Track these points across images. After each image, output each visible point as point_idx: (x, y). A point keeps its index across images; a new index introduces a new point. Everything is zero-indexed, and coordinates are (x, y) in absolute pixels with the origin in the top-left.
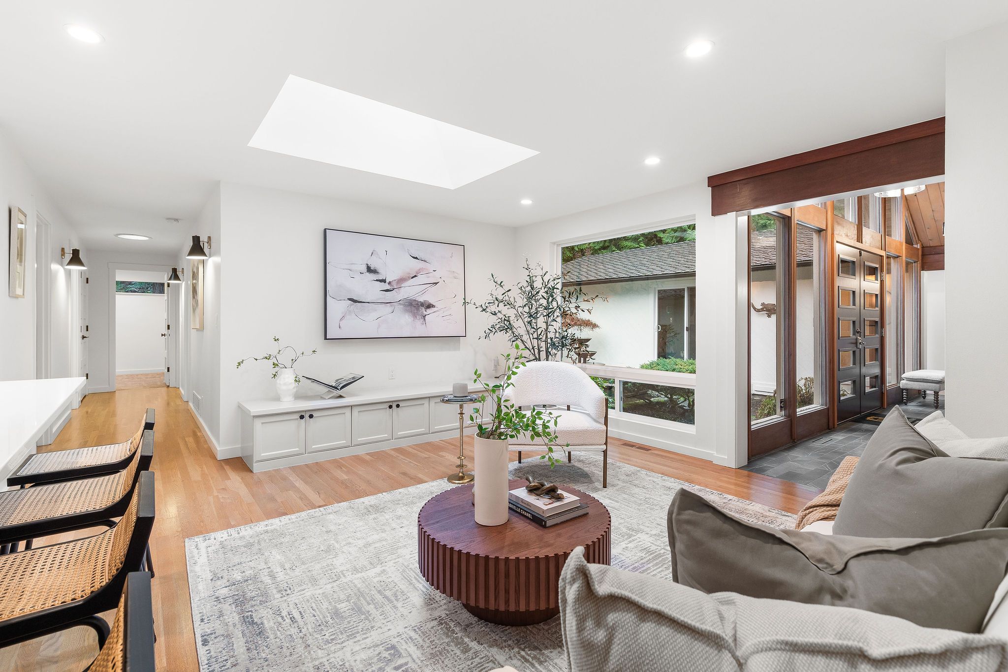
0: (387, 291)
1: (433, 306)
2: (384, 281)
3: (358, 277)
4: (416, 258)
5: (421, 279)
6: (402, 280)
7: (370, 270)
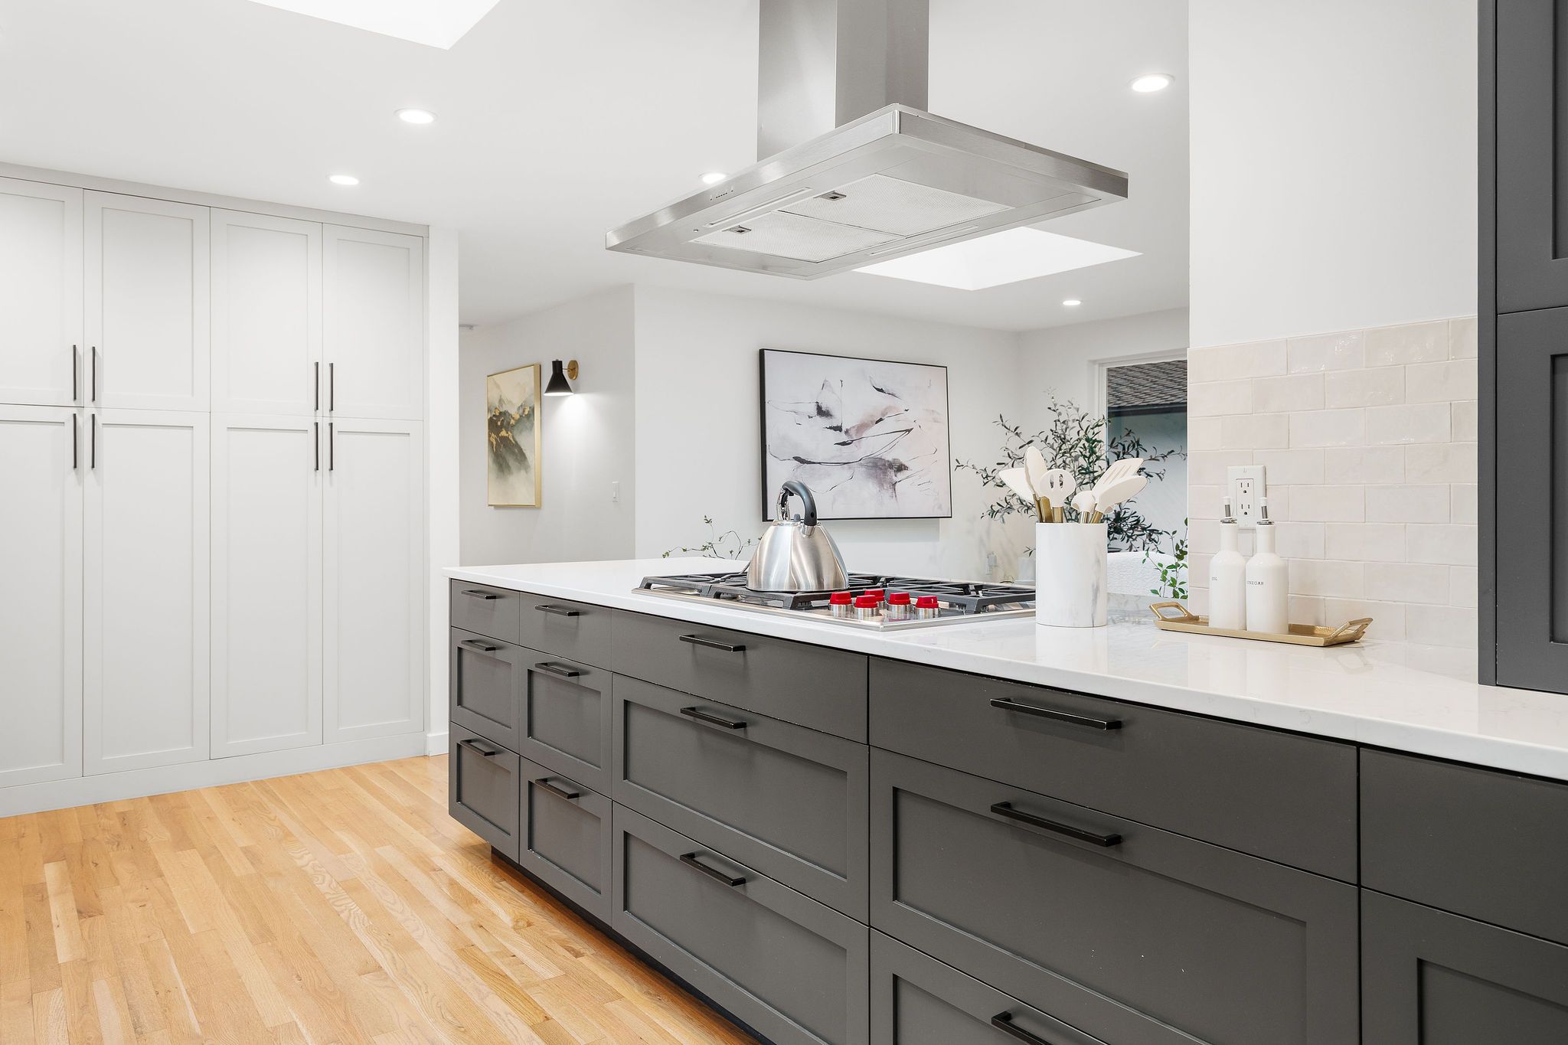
0: (844, 444)
1: (906, 468)
2: (838, 429)
3: (805, 421)
4: (881, 390)
5: (889, 424)
6: (862, 427)
7: (822, 412)
